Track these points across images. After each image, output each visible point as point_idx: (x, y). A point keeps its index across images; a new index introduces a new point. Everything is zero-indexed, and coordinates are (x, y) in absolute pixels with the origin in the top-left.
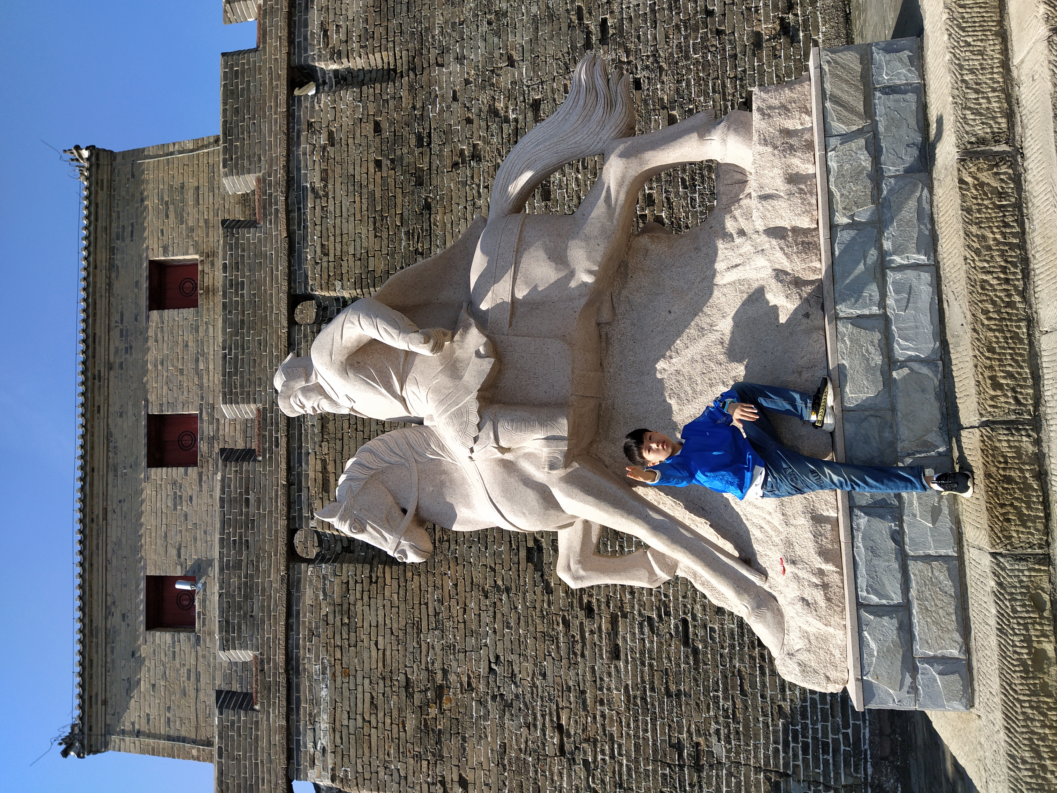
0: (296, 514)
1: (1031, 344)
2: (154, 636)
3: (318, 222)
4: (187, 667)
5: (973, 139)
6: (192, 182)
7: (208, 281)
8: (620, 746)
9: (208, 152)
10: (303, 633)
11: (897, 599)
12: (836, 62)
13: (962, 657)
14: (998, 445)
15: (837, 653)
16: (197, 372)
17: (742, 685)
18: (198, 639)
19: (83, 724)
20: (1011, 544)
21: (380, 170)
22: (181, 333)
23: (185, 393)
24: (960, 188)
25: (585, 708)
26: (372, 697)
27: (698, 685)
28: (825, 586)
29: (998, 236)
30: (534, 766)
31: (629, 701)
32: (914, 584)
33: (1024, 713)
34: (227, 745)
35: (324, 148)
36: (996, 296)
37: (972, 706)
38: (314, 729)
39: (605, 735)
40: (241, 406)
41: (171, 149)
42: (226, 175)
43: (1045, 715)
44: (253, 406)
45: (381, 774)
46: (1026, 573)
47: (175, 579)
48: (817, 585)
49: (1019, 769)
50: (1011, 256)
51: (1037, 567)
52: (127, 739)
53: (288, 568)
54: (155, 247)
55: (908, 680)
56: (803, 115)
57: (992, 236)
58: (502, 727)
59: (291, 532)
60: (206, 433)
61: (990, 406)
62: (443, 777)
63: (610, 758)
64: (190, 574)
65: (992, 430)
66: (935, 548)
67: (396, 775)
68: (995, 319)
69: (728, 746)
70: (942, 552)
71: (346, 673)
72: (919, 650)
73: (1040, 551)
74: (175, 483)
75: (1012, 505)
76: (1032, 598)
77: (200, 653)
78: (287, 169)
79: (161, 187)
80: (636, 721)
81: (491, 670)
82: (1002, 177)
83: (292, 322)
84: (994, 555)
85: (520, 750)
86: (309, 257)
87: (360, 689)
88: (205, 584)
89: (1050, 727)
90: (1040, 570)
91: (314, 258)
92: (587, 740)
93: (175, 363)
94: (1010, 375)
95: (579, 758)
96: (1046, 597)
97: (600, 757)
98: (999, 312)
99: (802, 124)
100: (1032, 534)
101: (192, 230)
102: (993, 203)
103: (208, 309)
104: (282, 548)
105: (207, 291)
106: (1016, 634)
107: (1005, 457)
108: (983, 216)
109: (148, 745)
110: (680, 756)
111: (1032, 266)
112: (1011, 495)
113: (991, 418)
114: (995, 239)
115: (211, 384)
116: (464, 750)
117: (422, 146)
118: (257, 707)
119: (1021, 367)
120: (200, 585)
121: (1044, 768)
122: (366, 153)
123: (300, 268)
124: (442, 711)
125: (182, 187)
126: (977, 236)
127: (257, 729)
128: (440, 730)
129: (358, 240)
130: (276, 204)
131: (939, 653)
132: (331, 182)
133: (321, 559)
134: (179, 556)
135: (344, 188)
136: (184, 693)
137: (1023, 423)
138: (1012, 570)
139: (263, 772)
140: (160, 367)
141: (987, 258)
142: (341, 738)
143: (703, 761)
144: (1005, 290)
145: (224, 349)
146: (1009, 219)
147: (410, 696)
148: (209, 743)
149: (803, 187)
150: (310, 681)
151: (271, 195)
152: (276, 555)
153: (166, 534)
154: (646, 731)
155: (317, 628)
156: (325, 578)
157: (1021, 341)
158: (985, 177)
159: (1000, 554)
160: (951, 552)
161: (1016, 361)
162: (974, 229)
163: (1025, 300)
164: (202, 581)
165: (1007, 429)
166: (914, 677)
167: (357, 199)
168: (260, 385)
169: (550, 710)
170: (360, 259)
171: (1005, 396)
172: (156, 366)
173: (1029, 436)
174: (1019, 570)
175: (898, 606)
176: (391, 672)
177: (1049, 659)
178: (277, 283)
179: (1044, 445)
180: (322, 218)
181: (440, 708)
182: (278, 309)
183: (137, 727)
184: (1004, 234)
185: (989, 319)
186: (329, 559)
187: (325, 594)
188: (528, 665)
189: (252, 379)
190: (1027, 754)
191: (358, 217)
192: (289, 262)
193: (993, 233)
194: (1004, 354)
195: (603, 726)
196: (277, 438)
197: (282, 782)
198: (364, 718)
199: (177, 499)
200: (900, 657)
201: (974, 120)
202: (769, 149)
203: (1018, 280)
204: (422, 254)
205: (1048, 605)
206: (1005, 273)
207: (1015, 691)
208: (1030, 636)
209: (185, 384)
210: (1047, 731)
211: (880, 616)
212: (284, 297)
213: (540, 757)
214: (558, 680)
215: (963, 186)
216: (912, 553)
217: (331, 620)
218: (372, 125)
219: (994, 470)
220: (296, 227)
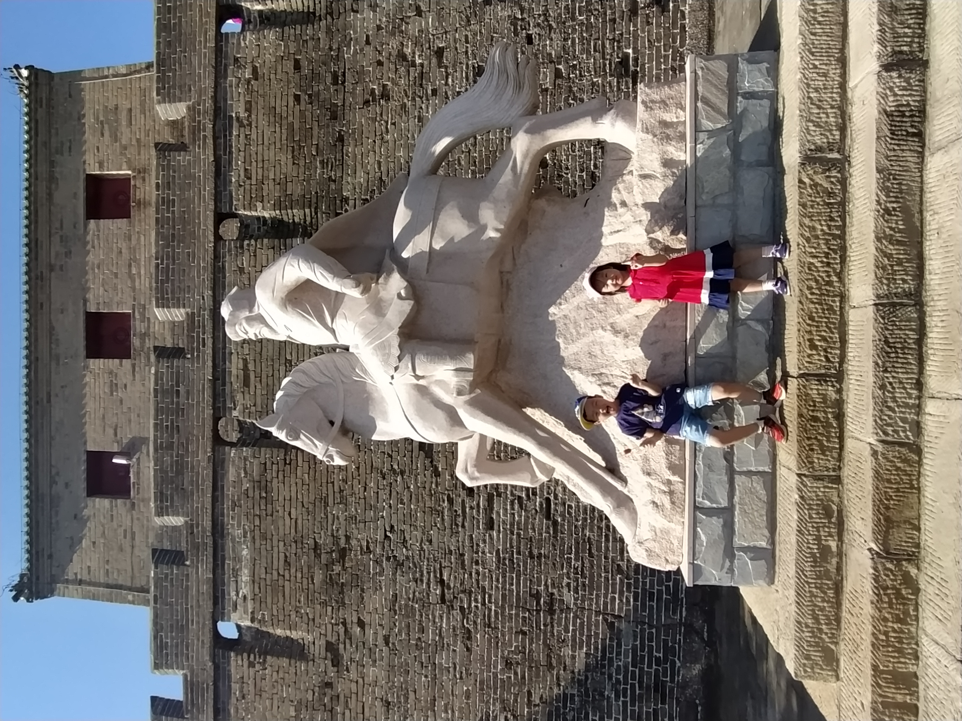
0: (221, 405)
1: (842, 315)
2: (94, 502)
3: (242, 149)
4: (123, 528)
5: (813, 147)
6: (125, 105)
7: (139, 195)
8: (490, 596)
9: (140, 78)
10: (228, 504)
11: (724, 503)
12: (708, 69)
13: (769, 547)
14: (810, 392)
15: (676, 542)
16: (131, 277)
17: (590, 550)
18: (133, 504)
19: (31, 574)
20: (813, 468)
21: (299, 104)
22: (115, 241)
23: (120, 294)
24: (799, 187)
25: (463, 567)
26: (286, 557)
27: (555, 550)
28: (671, 493)
29: (825, 228)
30: (419, 611)
31: (499, 561)
32: (737, 493)
33: (810, 592)
34: (161, 594)
35: (248, 81)
36: (819, 276)
37: (773, 583)
38: (237, 581)
39: (478, 587)
40: (172, 310)
41: (106, 73)
42: (159, 102)
43: (825, 593)
44: (182, 311)
45: (293, 616)
46: (822, 490)
47: (113, 455)
48: (665, 492)
49: (803, 632)
50: (833, 245)
51: (830, 485)
52: (70, 587)
53: (213, 450)
54: (92, 162)
55: (728, 564)
56: (679, 110)
57: (820, 227)
58: (395, 581)
59: (216, 420)
60: (138, 330)
61: (807, 362)
62: (345, 619)
63: (482, 605)
64: (125, 451)
65: (807, 380)
66: (756, 465)
67: (305, 618)
68: (817, 294)
69: (576, 596)
70: (761, 469)
71: (264, 537)
72: (738, 541)
73: (833, 474)
74: (111, 373)
75: (816, 438)
76: (823, 509)
77: (135, 517)
78: (215, 99)
79: (97, 107)
80: (504, 577)
81: (386, 536)
82: (832, 179)
83: (218, 238)
84: (799, 475)
85: (409, 599)
86: (233, 180)
87: (276, 549)
88: (138, 459)
89: (828, 602)
90: (832, 488)
91: (238, 181)
92: (464, 592)
93: (111, 267)
94: (824, 339)
95: (456, 605)
96: (835, 508)
97: (473, 604)
98: (820, 289)
99: (677, 118)
100: (829, 461)
101: (125, 148)
102: (824, 201)
103: (140, 221)
104: (208, 433)
105: (139, 203)
106: (810, 535)
107: (814, 401)
108: (815, 210)
109: (89, 591)
110: (538, 603)
111: (848, 253)
112: (816, 430)
113: (806, 371)
114: (822, 230)
115: (143, 288)
116: (363, 598)
117: (337, 84)
118: (188, 563)
119: (833, 333)
120: (134, 460)
121: (821, 630)
122: (286, 88)
123: (225, 190)
124: (344, 569)
125: (116, 109)
126: (809, 227)
127: (187, 581)
128: (342, 583)
129: (278, 166)
130: (204, 131)
131: (752, 544)
132: (254, 112)
133: (241, 443)
134: (116, 434)
135: (266, 119)
136: (121, 549)
137: (829, 376)
138: (811, 487)
139: (192, 614)
140: (96, 271)
141: (815, 245)
142: (260, 588)
143: (556, 607)
144: (826, 271)
145: (157, 259)
146: (835, 215)
147: (318, 556)
148: (145, 590)
149: (676, 171)
150: (233, 543)
151: (199, 122)
152: (203, 439)
153: (104, 416)
154: (512, 585)
155: (239, 500)
156: (246, 459)
157: (835, 312)
158: (819, 179)
159: (804, 475)
160: (767, 469)
161: (829, 328)
162: (807, 221)
163: (841, 280)
164: (137, 456)
165: (818, 380)
166: (732, 562)
167: (278, 129)
168: (189, 293)
169: (434, 568)
170: (279, 184)
171: (819, 355)
172: (93, 269)
173: (833, 386)
174: (817, 487)
175: (725, 508)
176: (302, 537)
177: (832, 552)
178: (204, 202)
179: (844, 393)
180: (246, 145)
181: (343, 566)
182: (205, 225)
183: (79, 577)
184: (829, 227)
185: (812, 294)
186: (249, 444)
187: (246, 473)
188: (418, 534)
189: (182, 286)
190: (810, 621)
191: (278, 145)
192: (216, 184)
193: (821, 225)
194: (821, 322)
195: (478, 581)
196: (204, 339)
197: (209, 623)
198: (279, 573)
199: (113, 387)
200: (722, 547)
201: (815, 131)
202: (650, 137)
203: (837, 264)
204: (334, 181)
205: (836, 514)
206: (827, 258)
207: (806, 576)
208: (820, 536)
209: (119, 287)
210: (825, 604)
211: (711, 517)
212: (211, 215)
213: (425, 604)
214: (441, 545)
215: (802, 186)
216: (738, 469)
217: (251, 494)
218: (292, 63)
219: (805, 411)
220: (222, 153)
